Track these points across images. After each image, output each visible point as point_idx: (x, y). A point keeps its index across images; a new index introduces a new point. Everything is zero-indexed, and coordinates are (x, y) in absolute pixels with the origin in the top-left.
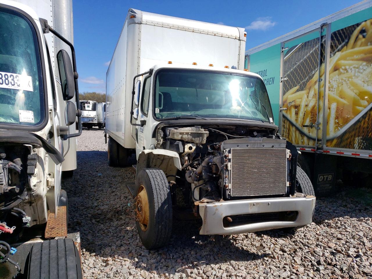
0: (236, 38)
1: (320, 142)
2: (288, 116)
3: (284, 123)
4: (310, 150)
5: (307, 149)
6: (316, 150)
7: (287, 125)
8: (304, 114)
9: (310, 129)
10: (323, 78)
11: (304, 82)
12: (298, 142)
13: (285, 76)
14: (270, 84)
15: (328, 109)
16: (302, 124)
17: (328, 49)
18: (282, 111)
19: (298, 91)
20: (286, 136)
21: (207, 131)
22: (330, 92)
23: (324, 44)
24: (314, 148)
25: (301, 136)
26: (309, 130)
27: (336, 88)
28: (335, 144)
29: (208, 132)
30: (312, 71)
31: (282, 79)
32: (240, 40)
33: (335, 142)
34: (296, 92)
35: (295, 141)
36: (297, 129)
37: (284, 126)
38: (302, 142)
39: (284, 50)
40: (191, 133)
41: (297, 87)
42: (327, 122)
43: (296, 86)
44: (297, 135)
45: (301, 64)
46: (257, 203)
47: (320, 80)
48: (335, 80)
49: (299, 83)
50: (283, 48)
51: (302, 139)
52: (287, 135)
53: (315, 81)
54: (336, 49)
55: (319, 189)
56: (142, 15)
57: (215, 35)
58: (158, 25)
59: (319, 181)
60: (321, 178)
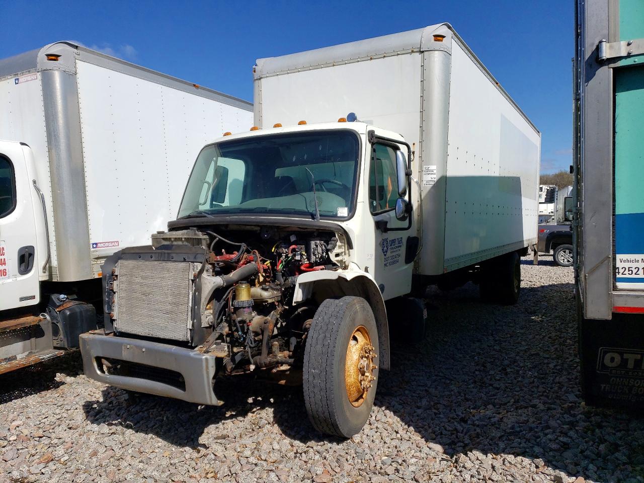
0: (413, 51)
21: (205, 235)
29: (207, 237)
32: (423, 52)
40: (185, 238)
46: (131, 347)
55: (607, 388)
56: (263, 64)
57: (371, 59)
58: (282, 73)
59: (604, 366)
60: (612, 360)
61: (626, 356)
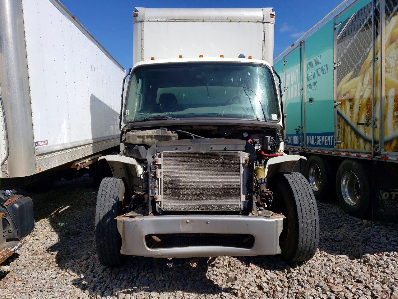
0: (258, 21)
1: (377, 145)
2: (343, 113)
3: (339, 122)
4: (366, 156)
5: (363, 155)
6: (372, 156)
7: (342, 124)
8: (360, 107)
9: (366, 127)
10: (379, 56)
11: (359, 65)
12: (354, 146)
13: (338, 60)
14: (324, 74)
15: (385, 98)
16: (358, 122)
17: (383, 14)
18: (336, 107)
19: (352, 78)
20: (341, 139)
21: (175, 133)
22: (387, 74)
23: (378, 10)
24: (370, 153)
25: (357, 138)
26: (365, 129)
27: (393, 67)
28: (395, 148)
29: (177, 135)
30: (366, 48)
31: (336, 65)
32: (265, 23)
33: (394, 144)
34: (350, 80)
35: (351, 145)
36: (352, 128)
37: (339, 125)
38: (358, 146)
39: (336, 26)
40: (155, 136)
41: (351, 74)
42: (385, 117)
43: (350, 72)
44: (353, 138)
45: (355, 42)
46: (191, 221)
47: (375, 59)
48: (392, 56)
49: (353, 66)
50: (335, 24)
51: (358, 142)
52: (342, 137)
53: (370, 62)
54: (392, 12)
55: (383, 211)
56: (144, 12)
57: (230, 21)
58: (162, 20)
59: (382, 200)
60: (386, 196)
61: (391, 193)
